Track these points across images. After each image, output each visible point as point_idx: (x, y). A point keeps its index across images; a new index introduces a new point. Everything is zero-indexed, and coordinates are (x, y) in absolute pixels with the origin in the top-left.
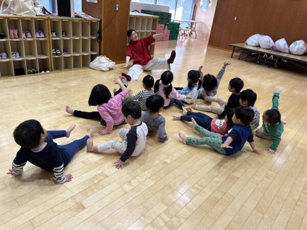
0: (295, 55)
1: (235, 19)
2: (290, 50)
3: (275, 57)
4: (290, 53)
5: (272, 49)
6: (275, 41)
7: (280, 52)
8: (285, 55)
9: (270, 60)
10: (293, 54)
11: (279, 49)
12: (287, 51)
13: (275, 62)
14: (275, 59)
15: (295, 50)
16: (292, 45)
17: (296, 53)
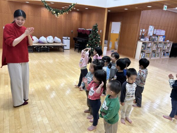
0: (51, 43)
4: (48, 43)
12: (47, 42)
13: (48, 49)
16: (48, 39)
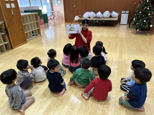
1: (75, 6)
2: (104, 16)
3: (99, 21)
5: (96, 17)
6: (96, 14)
7: (100, 18)
8: (102, 19)
9: (97, 23)
10: (105, 18)
11: (99, 17)
13: (99, 23)
14: (99, 22)
15: (106, 16)
16: (104, 14)
17: (107, 17)
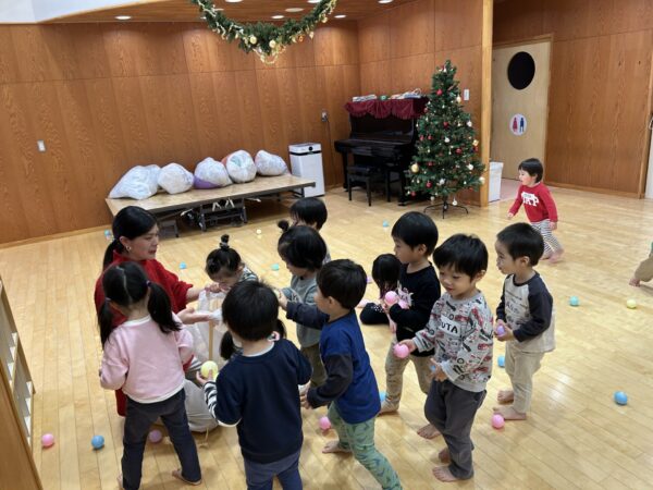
5: (198, 186)
10: (242, 183)
14: (239, 205)
16: (231, 165)
